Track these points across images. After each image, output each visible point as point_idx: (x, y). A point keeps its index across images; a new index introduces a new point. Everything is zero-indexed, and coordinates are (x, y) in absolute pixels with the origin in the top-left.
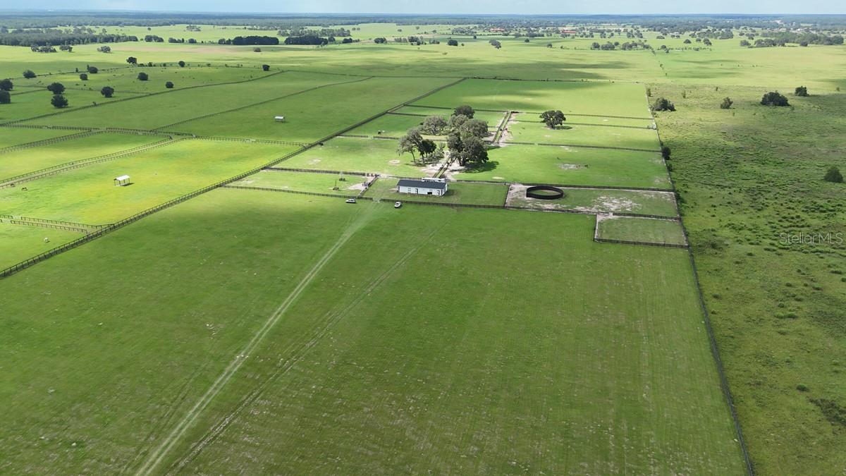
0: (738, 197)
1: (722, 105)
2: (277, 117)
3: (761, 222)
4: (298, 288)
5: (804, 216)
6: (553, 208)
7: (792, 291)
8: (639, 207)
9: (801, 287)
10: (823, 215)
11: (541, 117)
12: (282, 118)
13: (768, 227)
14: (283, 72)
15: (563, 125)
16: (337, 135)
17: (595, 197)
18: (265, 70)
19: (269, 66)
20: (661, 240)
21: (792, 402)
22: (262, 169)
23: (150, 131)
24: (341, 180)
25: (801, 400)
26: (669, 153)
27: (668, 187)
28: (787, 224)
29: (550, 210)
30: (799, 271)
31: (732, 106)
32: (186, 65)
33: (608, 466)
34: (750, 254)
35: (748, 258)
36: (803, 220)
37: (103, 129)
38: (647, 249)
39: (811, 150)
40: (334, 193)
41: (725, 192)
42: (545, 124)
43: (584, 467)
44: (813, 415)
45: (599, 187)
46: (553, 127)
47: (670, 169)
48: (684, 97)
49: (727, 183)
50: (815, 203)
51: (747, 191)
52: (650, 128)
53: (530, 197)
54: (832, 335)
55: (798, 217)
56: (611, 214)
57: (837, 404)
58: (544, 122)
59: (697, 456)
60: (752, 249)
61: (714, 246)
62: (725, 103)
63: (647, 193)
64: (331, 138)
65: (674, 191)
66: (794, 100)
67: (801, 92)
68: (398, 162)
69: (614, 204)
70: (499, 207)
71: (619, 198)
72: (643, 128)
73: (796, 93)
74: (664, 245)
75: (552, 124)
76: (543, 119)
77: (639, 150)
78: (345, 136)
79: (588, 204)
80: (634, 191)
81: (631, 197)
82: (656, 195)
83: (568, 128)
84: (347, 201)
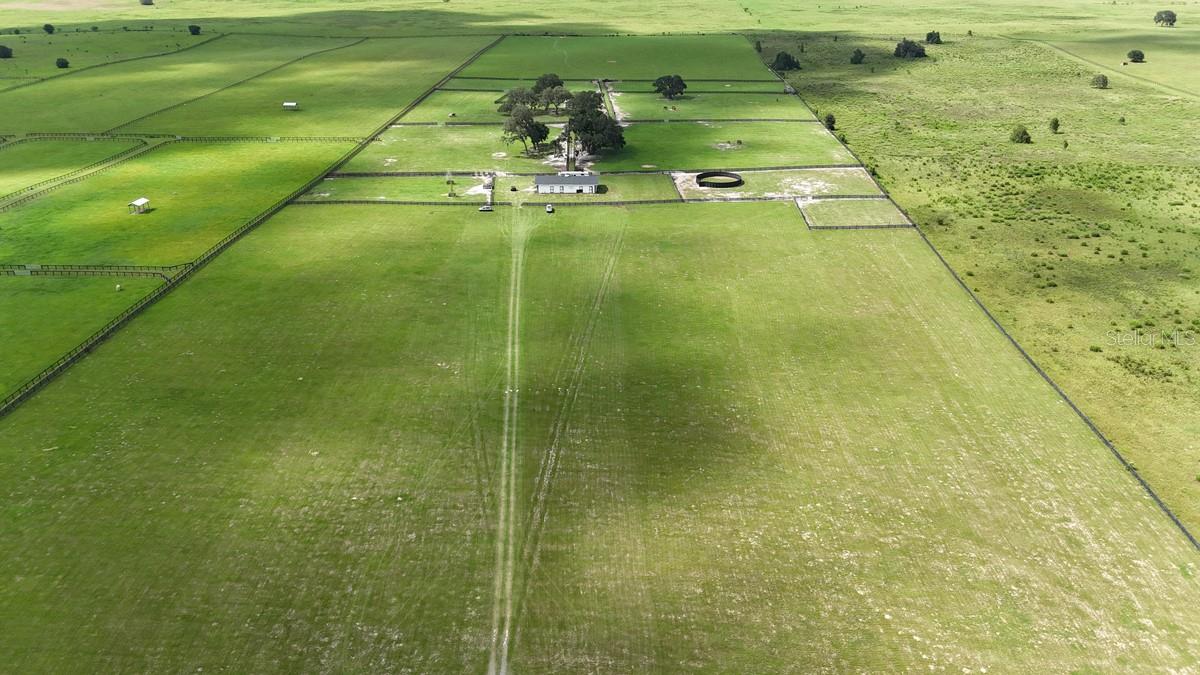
0: (935, 167)
1: (852, 60)
2: (285, 104)
3: (973, 192)
4: (511, 313)
5: (1012, 182)
6: (739, 197)
7: (1039, 260)
8: (836, 189)
9: (1046, 256)
10: (1031, 179)
11: (654, 85)
12: (294, 104)
13: (982, 198)
14: (223, 35)
15: (684, 94)
16: (391, 124)
17: (779, 180)
18: (193, 33)
19: (199, 28)
20: (881, 222)
21: (1092, 362)
22: (326, 176)
23: (103, 134)
24: (448, 183)
25: (1098, 360)
26: (834, 122)
27: (854, 161)
28: (998, 192)
29: (738, 199)
30: (1037, 240)
31: (864, 60)
32: (56, 30)
33: (963, 440)
34: (981, 228)
35: (980, 231)
36: (1014, 187)
37: (21, 136)
38: (872, 232)
39: (977, 107)
40: (452, 200)
41: (918, 163)
42: (661, 95)
43: (942, 444)
44: (1116, 370)
45: (777, 168)
46: (671, 98)
47: (844, 141)
48: (802, 51)
49: (916, 153)
50: (1017, 167)
51: (940, 160)
52: (787, 93)
53: (704, 186)
54: (1097, 297)
55: (1008, 184)
56: (810, 198)
57: (1132, 358)
58: (658, 91)
59: (1036, 420)
60: (979, 222)
61: (941, 223)
62: (856, 57)
63: (834, 171)
64: (386, 128)
65: (862, 166)
66: (930, 49)
67: (933, 38)
68: (504, 154)
69: (805, 186)
70: (676, 201)
71: (806, 178)
72: (780, 93)
73: (928, 39)
74: (889, 226)
75: (670, 94)
76: (656, 88)
77: (792, 121)
78: (404, 124)
79: (776, 189)
80: (818, 169)
81: (819, 176)
82: (846, 172)
83: (690, 98)
84: (480, 209)
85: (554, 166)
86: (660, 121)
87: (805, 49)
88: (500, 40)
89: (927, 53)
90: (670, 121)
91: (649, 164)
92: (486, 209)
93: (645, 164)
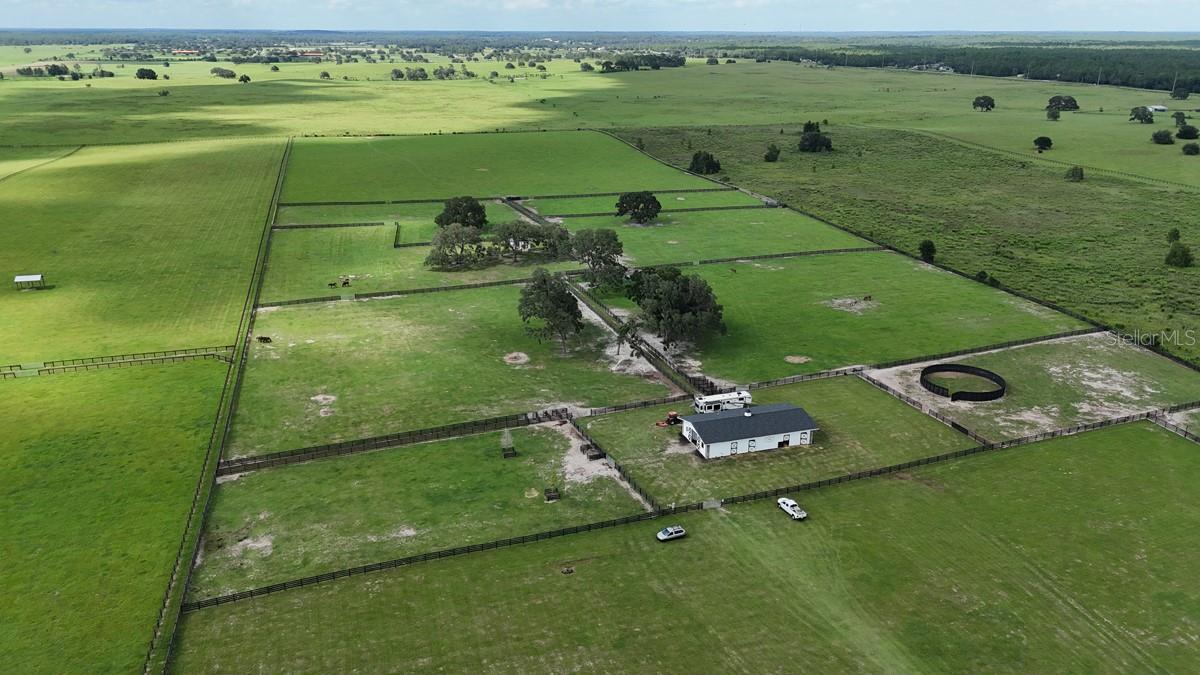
1: (766, 157)
2: (18, 279)
12: (38, 278)
16: (255, 307)
26: (934, 251)
31: (780, 157)
42: (626, 219)
46: (642, 223)
52: (773, 206)
53: (957, 400)
62: (771, 154)
64: (252, 316)
65: (1104, 329)
67: (812, 128)
68: (524, 357)
70: (983, 449)
71: (1076, 364)
73: (806, 130)
75: (643, 218)
78: (279, 304)
79: (1075, 394)
81: (1083, 354)
82: (1101, 342)
83: (668, 222)
84: (661, 536)
85: (640, 375)
86: (686, 264)
90: (700, 263)
91: (801, 354)
92: (674, 535)
93: (792, 354)
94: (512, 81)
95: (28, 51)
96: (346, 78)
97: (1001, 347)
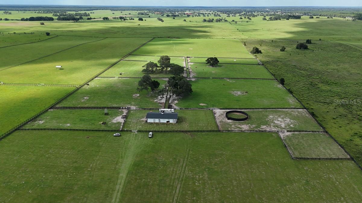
2: (57, 67)
6: (248, 129)
8: (296, 123)
12: (60, 67)
14: (58, 36)
15: (218, 64)
16: (96, 77)
17: (267, 117)
18: (47, 35)
19: (49, 33)
22: (49, 109)
24: (106, 114)
26: (284, 81)
31: (285, 50)
42: (209, 65)
46: (213, 66)
47: (290, 91)
52: (259, 65)
53: (230, 119)
56: (285, 131)
62: (282, 49)
63: (292, 111)
64: (93, 79)
65: (305, 109)
66: (309, 46)
67: (309, 42)
68: (138, 95)
69: (281, 122)
70: (216, 131)
71: (280, 116)
72: (257, 65)
73: (306, 42)
74: (338, 159)
75: (212, 65)
76: (207, 62)
77: (265, 79)
78: (101, 77)
79: (267, 123)
80: (284, 110)
81: (286, 114)
82: (298, 112)
83: (221, 66)
84: (114, 135)
85: (159, 103)
86: (208, 78)
87: (262, 45)
88: (153, 39)
89: (308, 48)
90: (212, 78)
91: (203, 103)
92: (117, 135)
93: (201, 103)
94: (236, 23)
95: (122, 12)
96: (190, 21)
97: (264, 109)
